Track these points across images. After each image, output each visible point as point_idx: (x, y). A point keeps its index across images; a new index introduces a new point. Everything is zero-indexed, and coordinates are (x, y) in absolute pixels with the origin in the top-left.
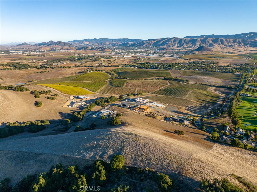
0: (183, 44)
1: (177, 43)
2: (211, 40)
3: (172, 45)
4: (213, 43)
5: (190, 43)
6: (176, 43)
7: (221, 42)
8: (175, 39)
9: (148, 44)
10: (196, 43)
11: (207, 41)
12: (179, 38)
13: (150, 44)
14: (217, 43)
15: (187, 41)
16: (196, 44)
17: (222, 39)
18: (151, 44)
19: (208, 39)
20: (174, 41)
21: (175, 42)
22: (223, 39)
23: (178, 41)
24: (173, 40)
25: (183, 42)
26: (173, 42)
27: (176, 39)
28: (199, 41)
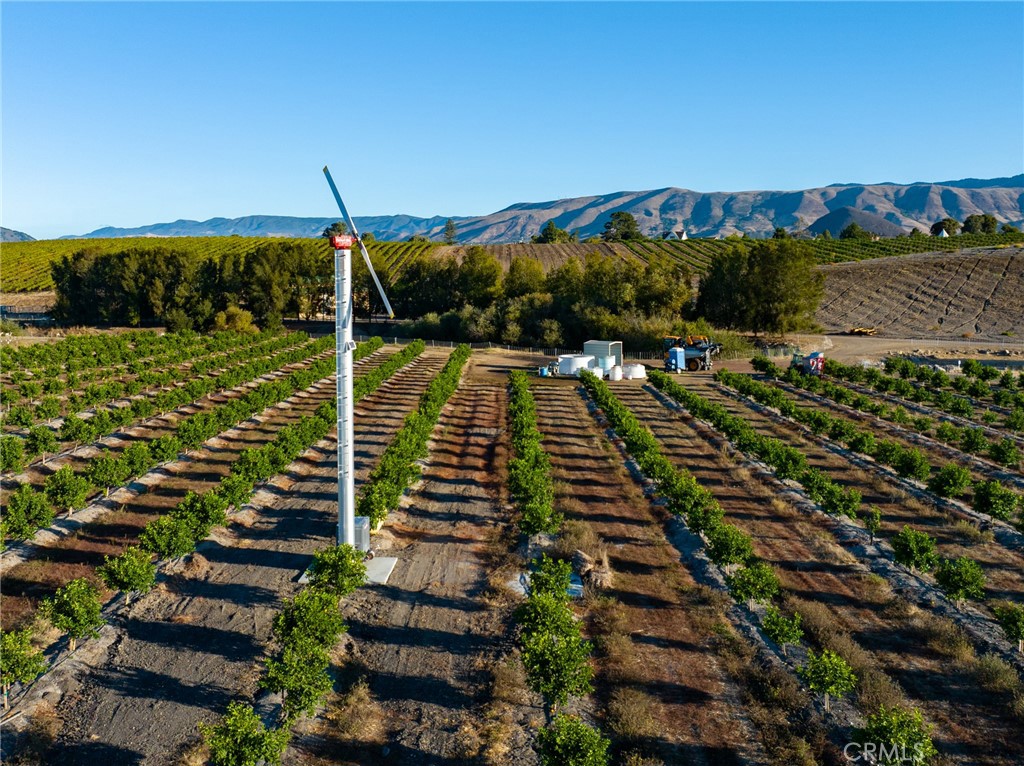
0: (721, 224)
1: (680, 219)
2: (886, 196)
3: (651, 229)
4: (898, 214)
5: (760, 217)
6: (676, 221)
7: (945, 206)
8: (674, 196)
9: (510, 228)
10: (796, 214)
11: (859, 201)
12: (692, 194)
13: (518, 229)
14: (925, 215)
15: (741, 209)
16: (796, 219)
17: (951, 191)
18: (524, 228)
19: (864, 194)
20: (665, 208)
21: (670, 216)
22: (955, 190)
23: (688, 212)
24: (658, 201)
25: (718, 212)
26: (656, 213)
27: (677, 199)
28: (811, 202)
